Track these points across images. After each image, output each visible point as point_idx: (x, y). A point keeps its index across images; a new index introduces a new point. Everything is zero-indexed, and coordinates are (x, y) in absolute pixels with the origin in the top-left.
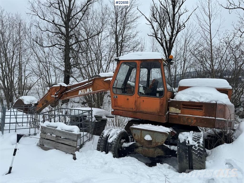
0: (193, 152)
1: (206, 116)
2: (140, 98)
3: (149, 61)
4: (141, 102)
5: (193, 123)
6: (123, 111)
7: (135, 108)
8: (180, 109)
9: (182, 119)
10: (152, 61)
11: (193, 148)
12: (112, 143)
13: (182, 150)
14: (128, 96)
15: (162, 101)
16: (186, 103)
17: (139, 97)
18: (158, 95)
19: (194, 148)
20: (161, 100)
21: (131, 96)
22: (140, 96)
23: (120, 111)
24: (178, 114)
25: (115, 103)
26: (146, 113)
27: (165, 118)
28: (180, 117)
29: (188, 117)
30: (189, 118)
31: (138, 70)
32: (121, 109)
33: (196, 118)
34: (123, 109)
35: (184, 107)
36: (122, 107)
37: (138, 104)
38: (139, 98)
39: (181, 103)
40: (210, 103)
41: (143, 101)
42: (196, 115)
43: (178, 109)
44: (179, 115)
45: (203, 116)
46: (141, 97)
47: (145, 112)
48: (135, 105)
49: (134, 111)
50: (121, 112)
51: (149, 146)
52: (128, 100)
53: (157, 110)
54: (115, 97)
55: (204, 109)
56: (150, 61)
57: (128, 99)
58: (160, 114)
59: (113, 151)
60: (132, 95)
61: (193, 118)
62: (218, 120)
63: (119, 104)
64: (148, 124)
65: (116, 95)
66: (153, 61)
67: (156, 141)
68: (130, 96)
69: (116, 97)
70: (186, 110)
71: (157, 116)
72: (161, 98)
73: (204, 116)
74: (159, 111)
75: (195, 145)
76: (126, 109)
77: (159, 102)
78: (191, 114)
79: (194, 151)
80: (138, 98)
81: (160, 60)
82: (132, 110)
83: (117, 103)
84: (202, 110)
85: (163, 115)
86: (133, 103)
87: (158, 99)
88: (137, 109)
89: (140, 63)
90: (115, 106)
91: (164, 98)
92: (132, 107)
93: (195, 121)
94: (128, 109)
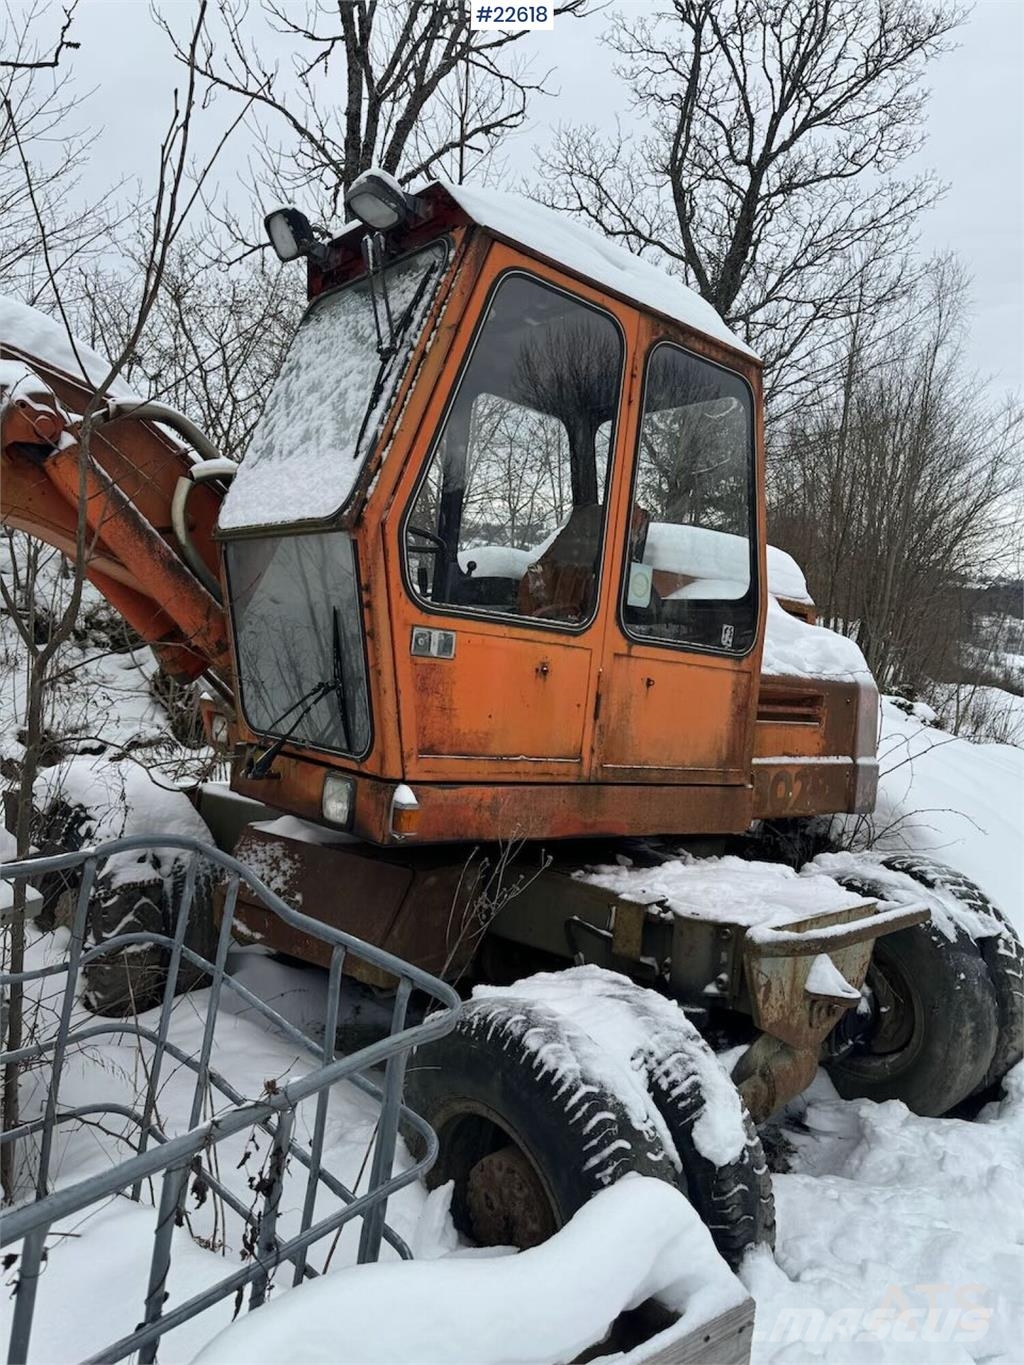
0: (1008, 971)
1: (827, 755)
2: (629, 656)
3: (698, 346)
4: (631, 695)
6: (500, 788)
7: (592, 751)
10: (714, 354)
11: (1001, 951)
13: (978, 980)
14: (549, 637)
15: (744, 678)
17: (622, 646)
18: (728, 633)
19: (1007, 953)
20: (741, 675)
21: (573, 641)
22: (631, 642)
23: (478, 791)
25: (422, 710)
26: (663, 781)
29: (779, 770)
30: (781, 773)
31: (630, 402)
32: (482, 769)
33: (803, 772)
34: (505, 767)
36: (495, 748)
37: (614, 711)
38: (625, 659)
40: (841, 682)
41: (649, 683)
42: (800, 756)
45: (819, 755)
46: (637, 650)
47: (655, 777)
48: (596, 716)
49: (585, 771)
50: (479, 807)
52: (545, 673)
53: (719, 751)
54: (428, 645)
55: (824, 718)
56: (707, 350)
57: (543, 672)
60: (575, 634)
61: (793, 772)
62: (864, 767)
63: (469, 720)
65: (435, 620)
66: (720, 357)
68: (563, 639)
69: (434, 651)
70: (771, 730)
71: (718, 789)
72: (740, 659)
73: (824, 755)
74: (724, 752)
75: (999, 935)
76: (527, 770)
77: (730, 692)
78: (786, 750)
79: (1009, 967)
80: (616, 655)
81: (754, 369)
82: (574, 769)
83: (443, 709)
84: (818, 720)
85: (743, 780)
86: (579, 706)
87: (728, 664)
88: (607, 758)
89: (645, 344)
90: (427, 745)
91: (753, 660)
92: (573, 743)
93: (798, 786)
94: (539, 768)
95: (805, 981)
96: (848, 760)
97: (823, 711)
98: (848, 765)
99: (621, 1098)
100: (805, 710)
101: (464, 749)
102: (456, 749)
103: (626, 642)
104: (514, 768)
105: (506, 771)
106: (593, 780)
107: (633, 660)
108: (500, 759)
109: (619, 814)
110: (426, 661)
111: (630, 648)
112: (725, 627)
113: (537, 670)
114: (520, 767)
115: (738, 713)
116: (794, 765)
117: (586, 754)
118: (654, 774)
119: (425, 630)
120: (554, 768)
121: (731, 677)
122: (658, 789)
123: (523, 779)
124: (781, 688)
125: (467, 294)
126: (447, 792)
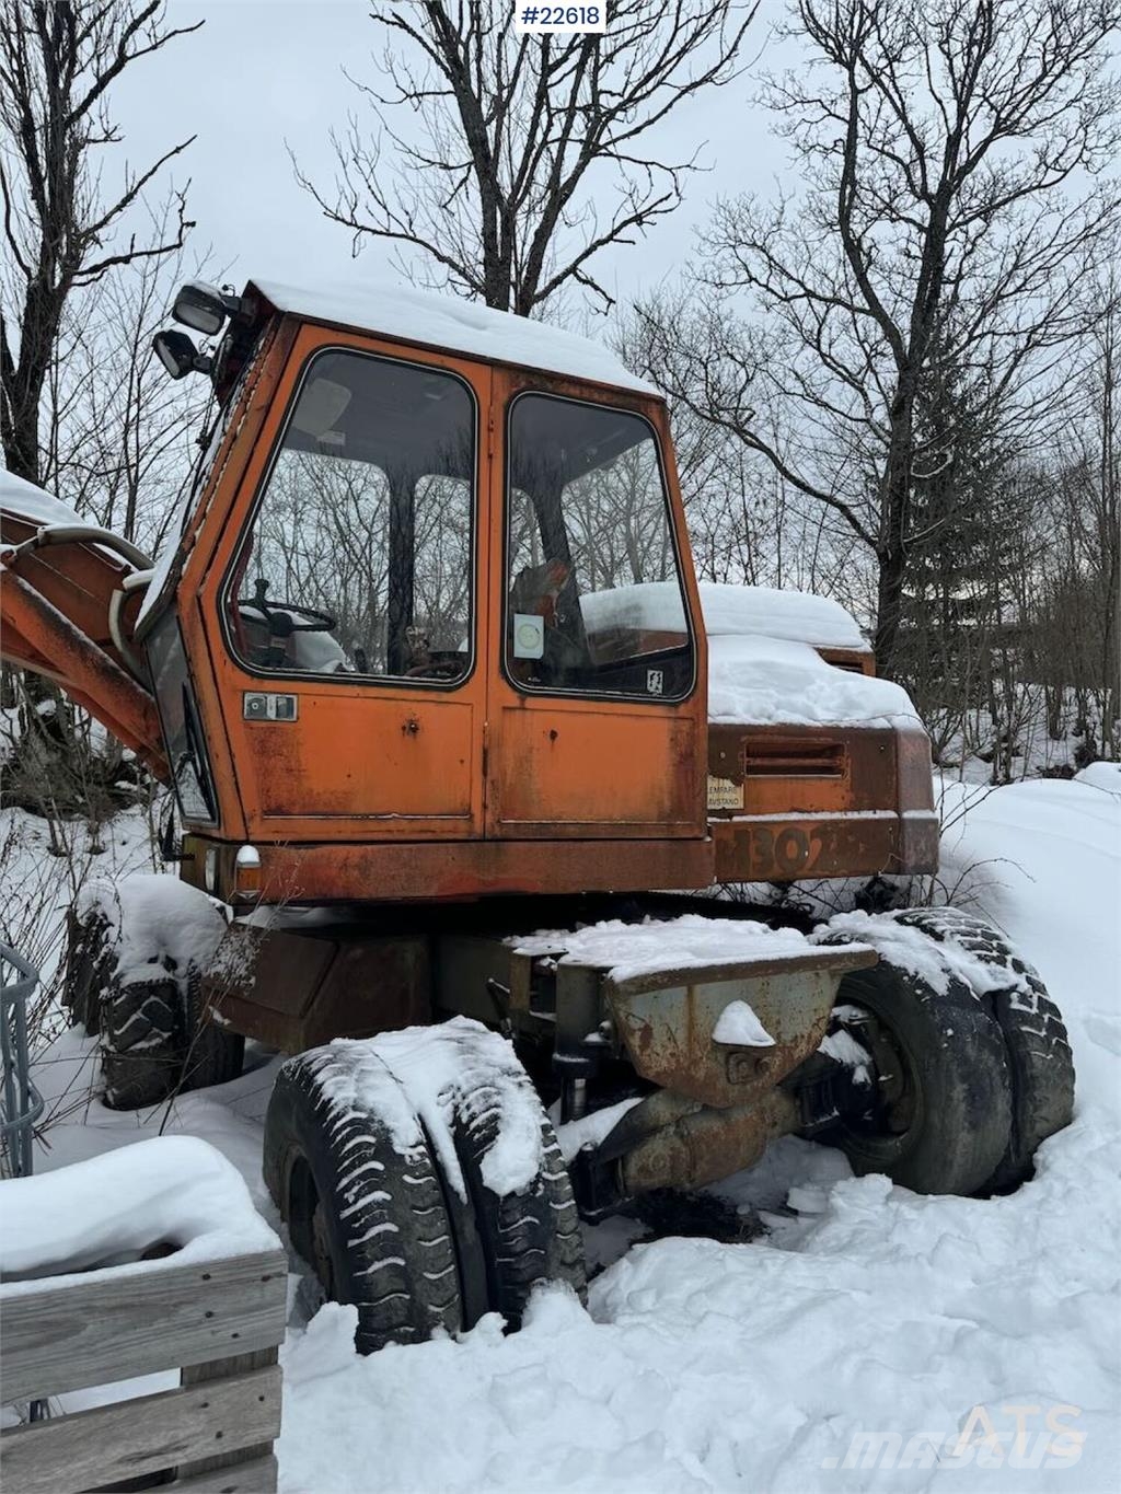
0: (1024, 1029)
1: (859, 810)
2: (524, 709)
3: (575, 391)
4: (530, 749)
5: (809, 864)
6: (369, 847)
7: (485, 806)
8: (737, 783)
9: (753, 846)
10: (596, 396)
11: (1015, 1005)
12: (534, 1185)
13: (973, 1036)
14: (413, 694)
15: (685, 726)
16: (767, 738)
17: (513, 699)
18: (656, 678)
19: (1024, 1008)
20: (681, 722)
21: (445, 697)
22: (524, 695)
23: (342, 850)
24: (729, 814)
25: (265, 773)
26: (584, 836)
27: (714, 852)
28: (743, 832)
29: (783, 828)
30: (789, 830)
31: (490, 456)
32: (348, 829)
33: (822, 829)
34: (372, 826)
35: (758, 762)
36: (359, 806)
37: (510, 765)
38: (518, 712)
39: (744, 739)
40: (869, 729)
41: (553, 735)
42: (816, 812)
43: (728, 783)
44: (736, 819)
45: (845, 810)
46: (530, 702)
47: (572, 832)
48: (485, 773)
49: (478, 827)
50: (345, 866)
51: (748, 1087)
52: (415, 730)
53: (660, 803)
54: (263, 709)
55: (849, 770)
56: (586, 394)
57: (412, 729)
58: (682, 828)
59: (572, 1266)
60: (449, 690)
61: (808, 830)
62: (913, 821)
63: (322, 778)
64: (602, 925)
65: (268, 685)
66: (604, 398)
67: (783, 1036)
68: (433, 696)
69: (272, 714)
70: (771, 785)
71: (662, 844)
72: (675, 705)
73: (853, 810)
74: (667, 803)
75: (1014, 988)
76: (401, 828)
77: (668, 740)
78: (795, 806)
79: (1026, 1024)
80: (505, 708)
81: (653, 405)
82: (463, 826)
83: (289, 770)
84: (841, 771)
85: (696, 833)
86: (462, 761)
87: (659, 711)
88: (506, 812)
89: (503, 397)
90: (273, 806)
91: (695, 705)
92: (459, 801)
93: (817, 844)
94: (417, 826)
95: (712, 1031)
96: (892, 814)
97: (845, 761)
98: (890, 820)
99: (389, 1123)
100: (819, 762)
101: (320, 808)
102: (306, 810)
103: (517, 694)
104: (384, 826)
105: (374, 830)
106: (488, 836)
107: (528, 713)
108: (365, 817)
109: (528, 871)
110: (264, 724)
111: (523, 700)
112: (650, 673)
113: (404, 728)
114: (392, 825)
115: (681, 762)
116: (808, 821)
117: (477, 810)
118: (572, 829)
119: (260, 695)
120: (436, 825)
121: (667, 725)
122: (578, 844)
123: (403, 837)
124: (782, 739)
125: (275, 377)
126: (303, 851)
